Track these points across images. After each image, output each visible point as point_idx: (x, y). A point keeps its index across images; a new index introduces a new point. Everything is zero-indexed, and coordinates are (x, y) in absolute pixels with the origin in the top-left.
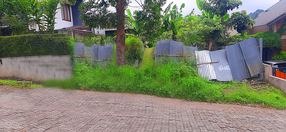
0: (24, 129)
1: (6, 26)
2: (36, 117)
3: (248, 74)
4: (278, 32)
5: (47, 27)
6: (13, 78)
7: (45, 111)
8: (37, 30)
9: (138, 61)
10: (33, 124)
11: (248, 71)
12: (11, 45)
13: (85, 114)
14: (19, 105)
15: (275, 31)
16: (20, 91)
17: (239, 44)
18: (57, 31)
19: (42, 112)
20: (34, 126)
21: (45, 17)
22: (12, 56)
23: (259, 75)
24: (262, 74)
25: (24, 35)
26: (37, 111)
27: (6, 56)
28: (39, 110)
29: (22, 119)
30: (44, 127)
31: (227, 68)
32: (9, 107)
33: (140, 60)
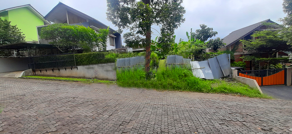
0: (94, 116)
1: (80, 49)
2: (101, 104)
3: (222, 75)
4: (232, 51)
5: (102, 49)
6: (84, 77)
7: (106, 100)
8: (97, 50)
9: (156, 67)
10: (100, 111)
11: (222, 74)
12: (83, 59)
13: (132, 102)
14: (89, 95)
15: (230, 50)
16: (89, 85)
17: (217, 57)
18: (108, 51)
19: (104, 101)
20: (101, 113)
21: (102, 43)
22: (83, 65)
23: (229, 75)
24: (231, 75)
25: (90, 53)
26: (100, 100)
27: (80, 65)
28: (102, 99)
29: (92, 106)
30: (108, 114)
31: (210, 72)
32: (83, 97)
33: (158, 67)
